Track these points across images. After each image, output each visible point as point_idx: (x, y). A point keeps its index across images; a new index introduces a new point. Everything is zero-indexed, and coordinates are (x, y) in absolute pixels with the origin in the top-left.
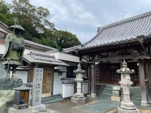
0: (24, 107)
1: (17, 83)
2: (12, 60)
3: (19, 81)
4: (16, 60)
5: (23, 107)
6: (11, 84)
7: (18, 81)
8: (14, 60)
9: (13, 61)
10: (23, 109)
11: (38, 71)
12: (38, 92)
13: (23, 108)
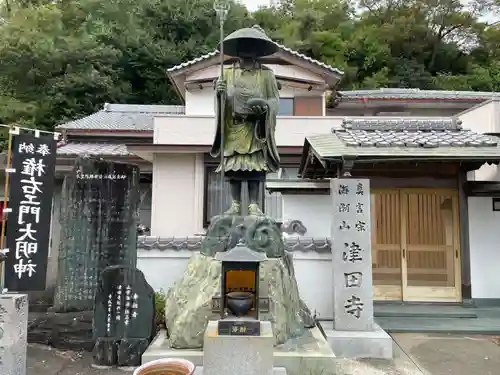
0: (242, 329)
1: (254, 234)
2: (236, 154)
3: (260, 230)
4: (250, 155)
5: (235, 329)
6: (231, 238)
7: (257, 227)
8: (244, 155)
9: (240, 160)
10: (232, 334)
11: (344, 190)
12: (356, 275)
13: (238, 333)
